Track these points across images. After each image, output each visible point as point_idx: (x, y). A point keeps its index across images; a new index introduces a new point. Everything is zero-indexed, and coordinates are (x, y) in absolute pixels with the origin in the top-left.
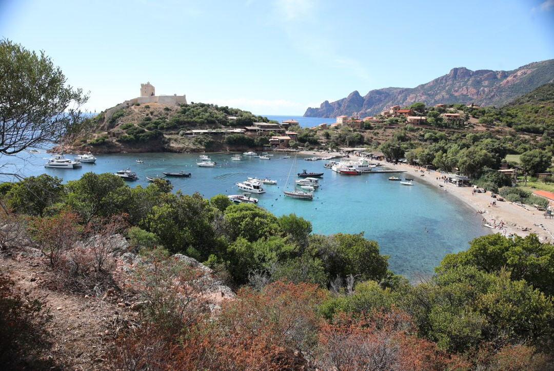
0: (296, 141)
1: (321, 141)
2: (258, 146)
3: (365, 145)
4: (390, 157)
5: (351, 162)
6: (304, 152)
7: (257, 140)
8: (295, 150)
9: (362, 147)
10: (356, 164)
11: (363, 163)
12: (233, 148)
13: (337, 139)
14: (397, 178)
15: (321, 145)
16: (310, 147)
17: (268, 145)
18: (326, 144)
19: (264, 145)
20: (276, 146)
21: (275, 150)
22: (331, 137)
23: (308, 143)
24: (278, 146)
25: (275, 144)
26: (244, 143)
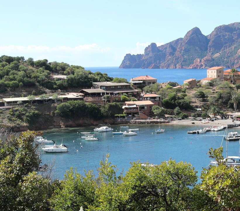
1: (194, 104)
2: (107, 117)
7: (104, 108)
8: (162, 120)
12: (70, 123)
13: (218, 100)
15: (197, 110)
16: (183, 113)
17: (122, 115)
18: (203, 108)
19: (116, 115)
20: (134, 116)
21: (134, 121)
22: (208, 98)
23: (179, 109)
24: (136, 115)
25: (132, 113)
26: (85, 114)
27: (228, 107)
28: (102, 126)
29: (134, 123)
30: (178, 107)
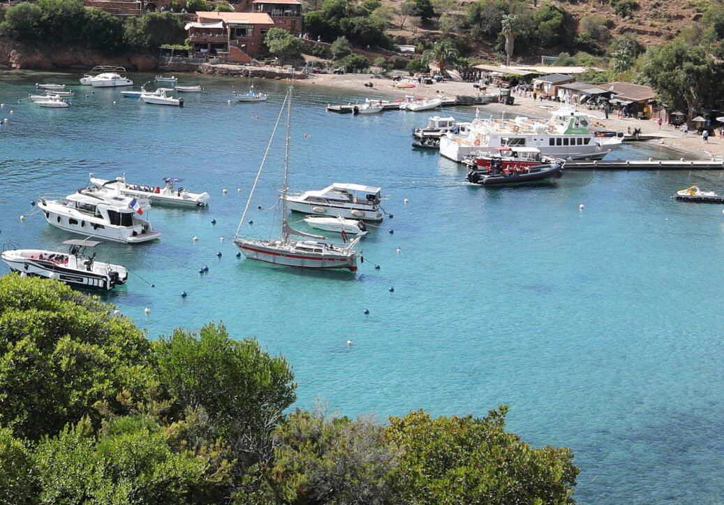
0: (293, 31)
1: (397, 33)
2: (137, 49)
3: (582, 55)
4: (680, 104)
5: (518, 121)
6: (321, 80)
7: (135, 24)
8: (288, 69)
9: (568, 64)
10: (540, 130)
11: (569, 130)
12: (37, 57)
13: (466, 27)
14: (711, 194)
15: (399, 51)
16: (353, 56)
17: (180, 47)
18: (420, 47)
19: (164, 46)
20: (213, 52)
21: (209, 67)
22: (441, 19)
23: (346, 41)
24: (219, 51)
25: (209, 45)
26: (80, 37)
27: (497, 47)
28: (103, 71)
29: (209, 70)
30: (343, 37)
